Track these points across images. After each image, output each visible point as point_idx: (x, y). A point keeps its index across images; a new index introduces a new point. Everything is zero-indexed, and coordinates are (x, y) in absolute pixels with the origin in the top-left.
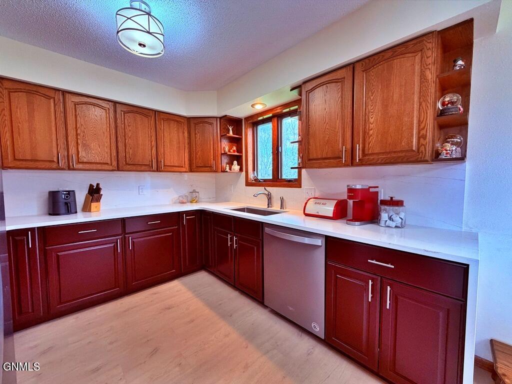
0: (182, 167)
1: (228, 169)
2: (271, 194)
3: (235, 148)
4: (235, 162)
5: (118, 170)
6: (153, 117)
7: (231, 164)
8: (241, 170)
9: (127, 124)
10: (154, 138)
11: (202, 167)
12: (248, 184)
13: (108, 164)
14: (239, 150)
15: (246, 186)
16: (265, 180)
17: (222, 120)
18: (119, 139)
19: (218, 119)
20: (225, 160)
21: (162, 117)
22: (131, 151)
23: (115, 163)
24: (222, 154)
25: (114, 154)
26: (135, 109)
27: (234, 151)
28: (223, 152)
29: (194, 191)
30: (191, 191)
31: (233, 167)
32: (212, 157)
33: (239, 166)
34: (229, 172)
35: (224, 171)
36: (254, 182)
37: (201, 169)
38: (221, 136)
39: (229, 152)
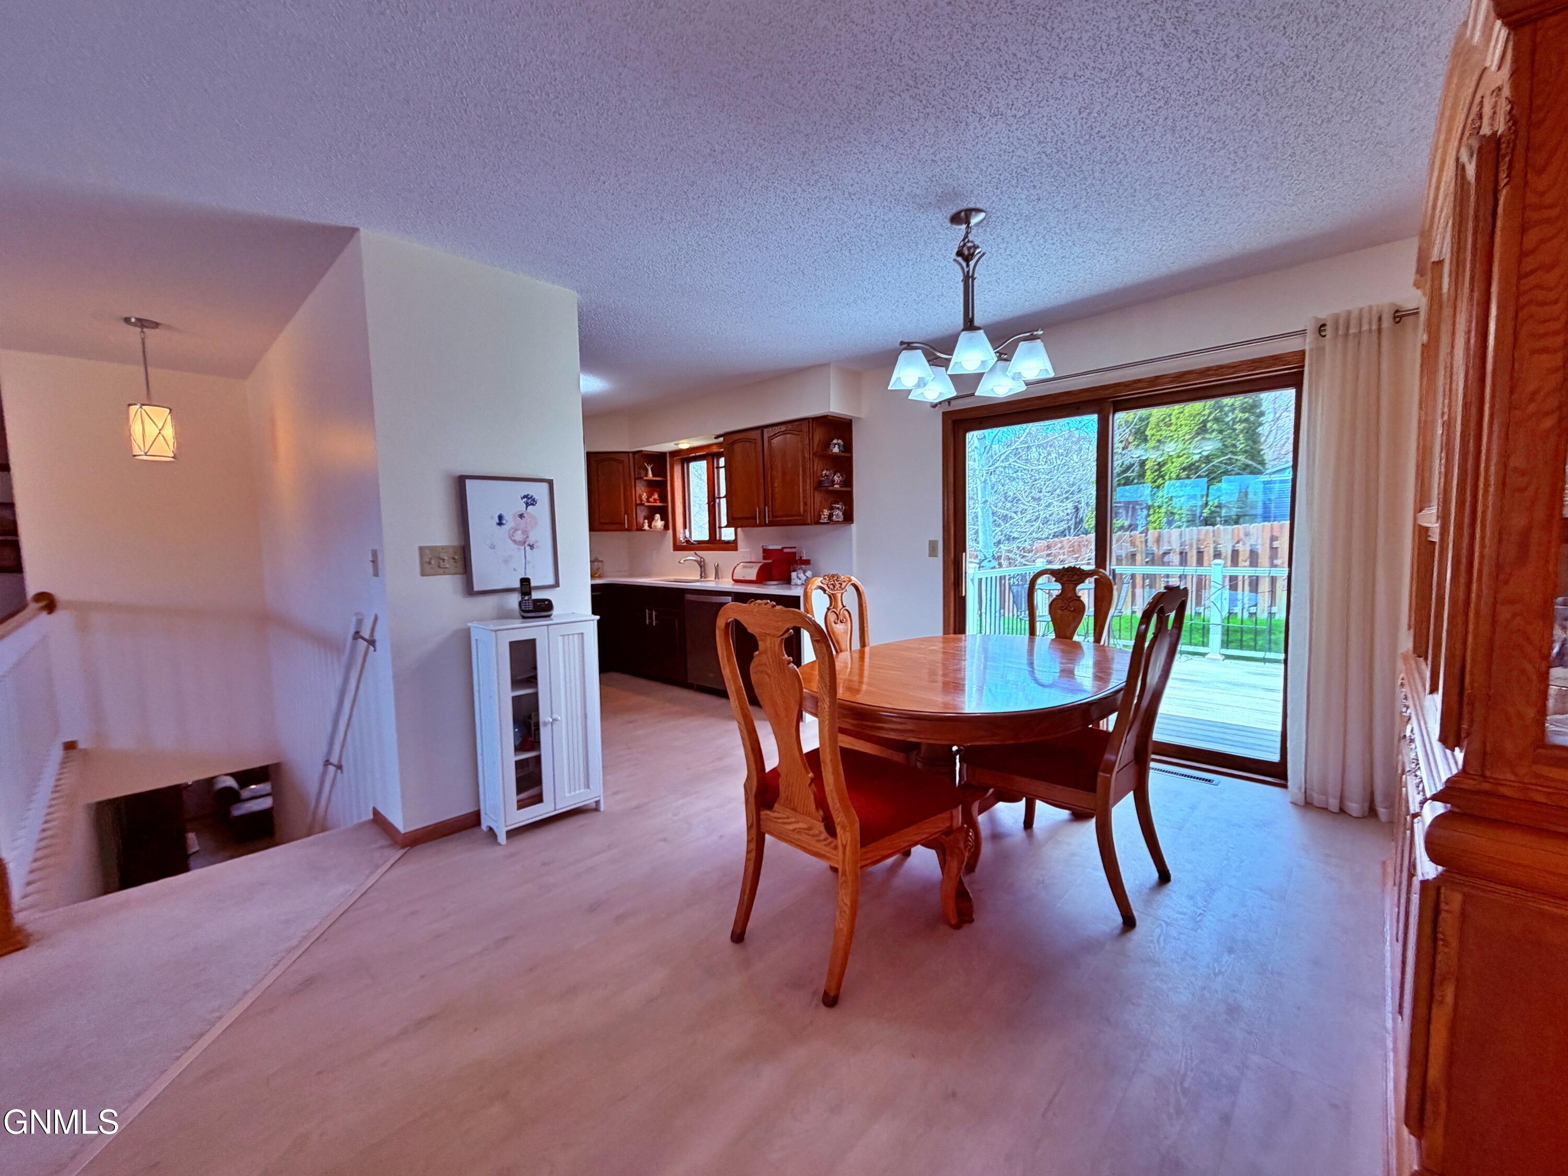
1: (646, 527)
2: (703, 559)
3: (656, 496)
4: (658, 516)
7: (651, 519)
8: (666, 527)
11: (608, 523)
12: (677, 547)
14: (663, 498)
15: (673, 551)
16: (700, 542)
17: (637, 456)
19: (631, 455)
20: (642, 513)
24: (637, 505)
27: (655, 500)
28: (638, 502)
29: (596, 560)
31: (653, 524)
32: (623, 510)
33: (663, 523)
34: (648, 531)
35: (640, 529)
36: (685, 544)
37: (606, 527)
38: (636, 479)
39: (648, 501)
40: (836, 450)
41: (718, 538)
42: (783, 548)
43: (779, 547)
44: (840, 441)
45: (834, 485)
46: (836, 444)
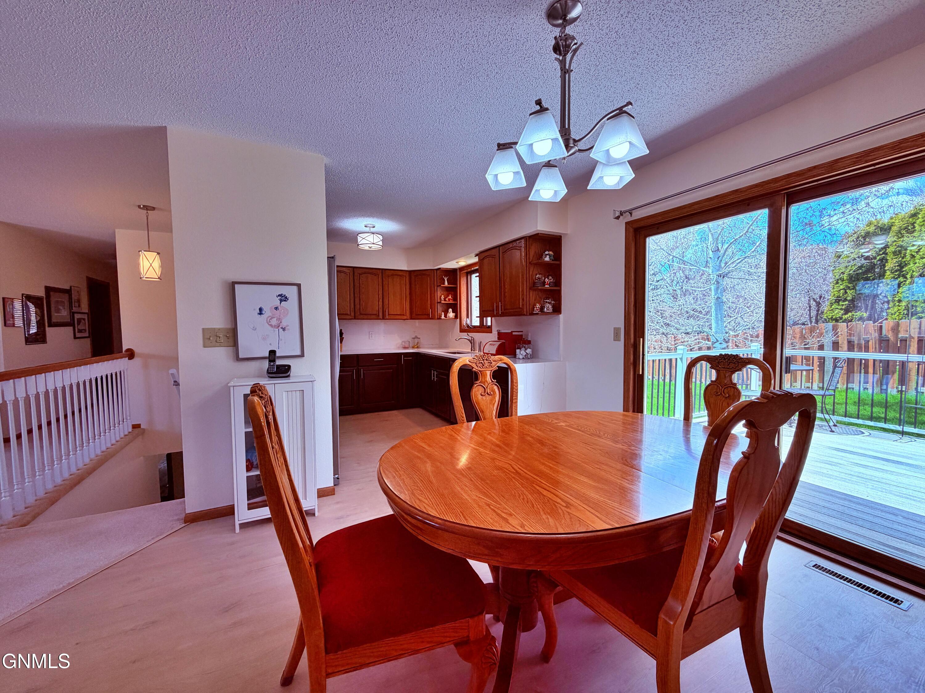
0: (404, 315)
1: (443, 317)
2: (474, 339)
3: (450, 297)
4: (450, 310)
5: (355, 319)
6: (381, 275)
7: (446, 312)
8: (456, 317)
9: (361, 283)
10: (381, 292)
11: (420, 315)
12: (462, 330)
13: (348, 314)
14: (455, 299)
15: (460, 332)
16: (474, 327)
17: (438, 272)
18: (356, 295)
19: (435, 271)
20: (440, 308)
21: (387, 273)
22: (364, 304)
23: (353, 314)
24: (438, 303)
25: (352, 306)
26: (367, 271)
27: (449, 299)
28: (439, 301)
29: (416, 337)
30: (414, 337)
31: (448, 315)
32: (429, 306)
33: (454, 314)
34: (444, 319)
35: (440, 318)
36: (467, 328)
37: (419, 317)
38: (437, 286)
39: (445, 300)
40: (547, 259)
41: (485, 324)
42: (512, 332)
43: (510, 331)
44: (551, 253)
45: (544, 285)
46: (547, 255)
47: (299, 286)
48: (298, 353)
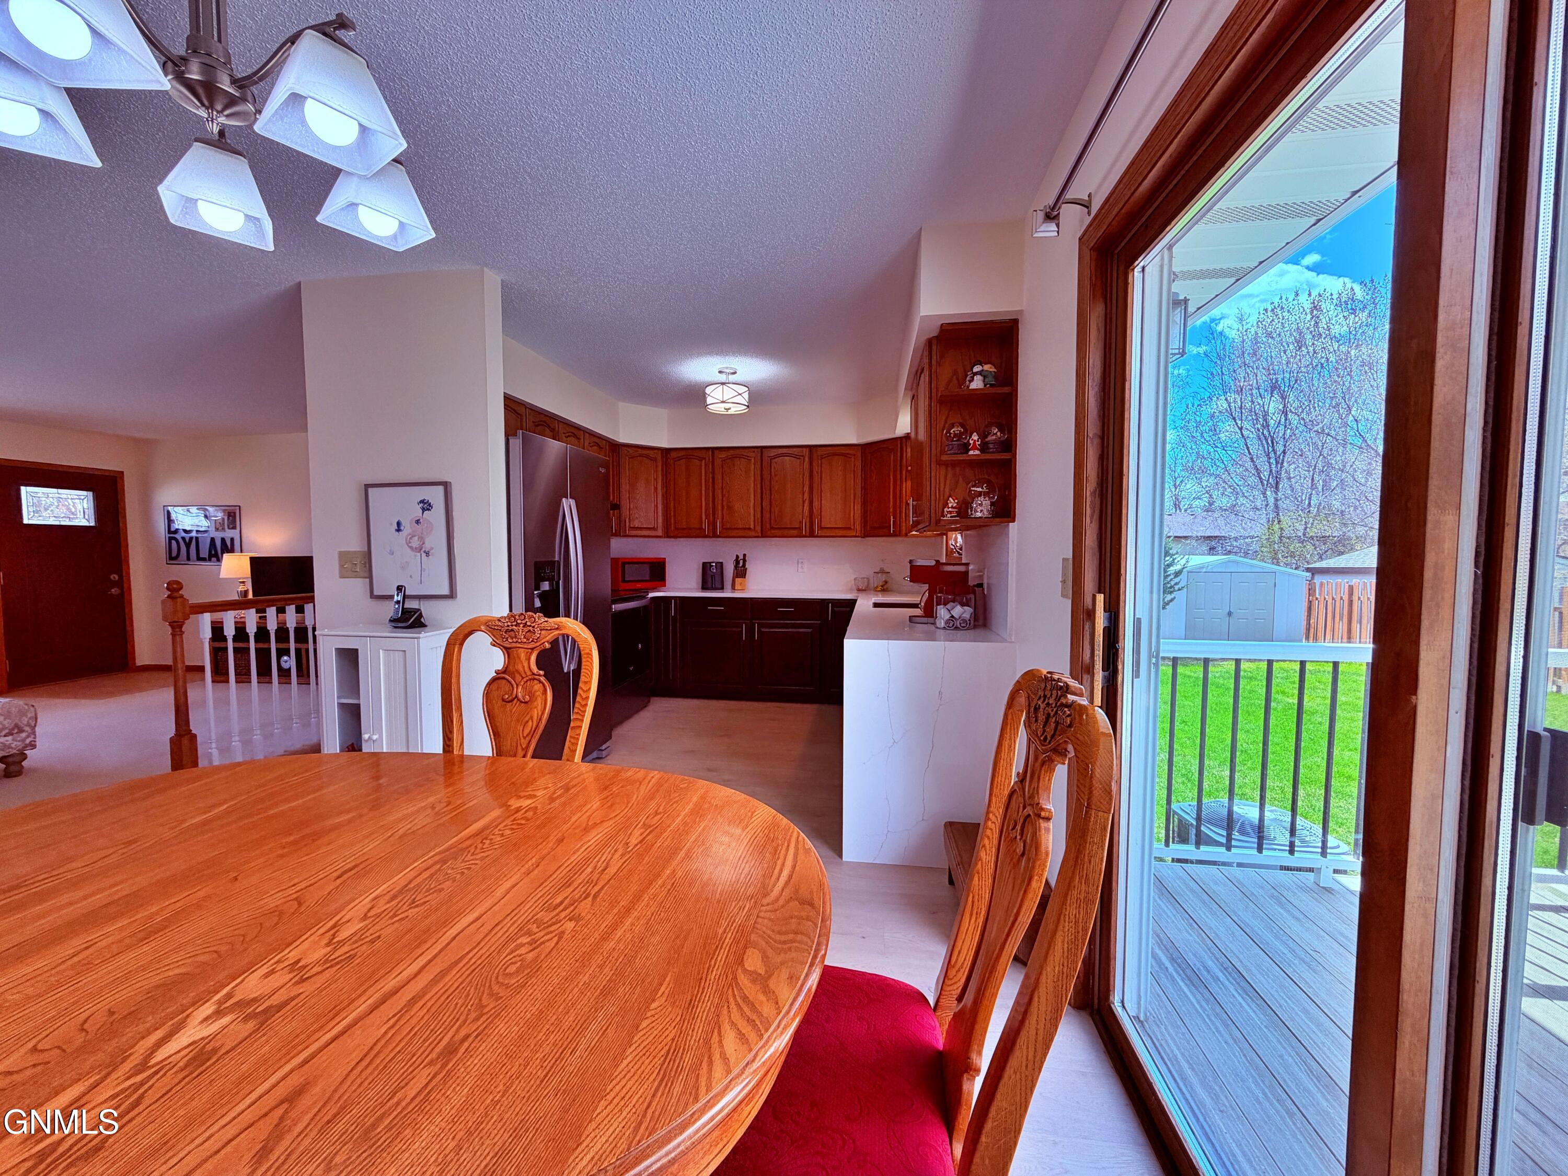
0: (850, 528)
5: (763, 536)
6: (807, 459)
9: (773, 473)
10: (806, 489)
11: (879, 528)
13: (753, 527)
17: (908, 442)
19: (903, 441)
21: (820, 453)
22: (777, 510)
23: (758, 528)
24: (907, 503)
25: (759, 515)
29: (882, 571)
30: (877, 570)
32: (891, 510)
35: (908, 534)
37: (875, 532)
38: (906, 471)
40: (977, 384)
44: (987, 367)
45: (967, 451)
46: (976, 374)
47: (446, 485)
48: (446, 591)
